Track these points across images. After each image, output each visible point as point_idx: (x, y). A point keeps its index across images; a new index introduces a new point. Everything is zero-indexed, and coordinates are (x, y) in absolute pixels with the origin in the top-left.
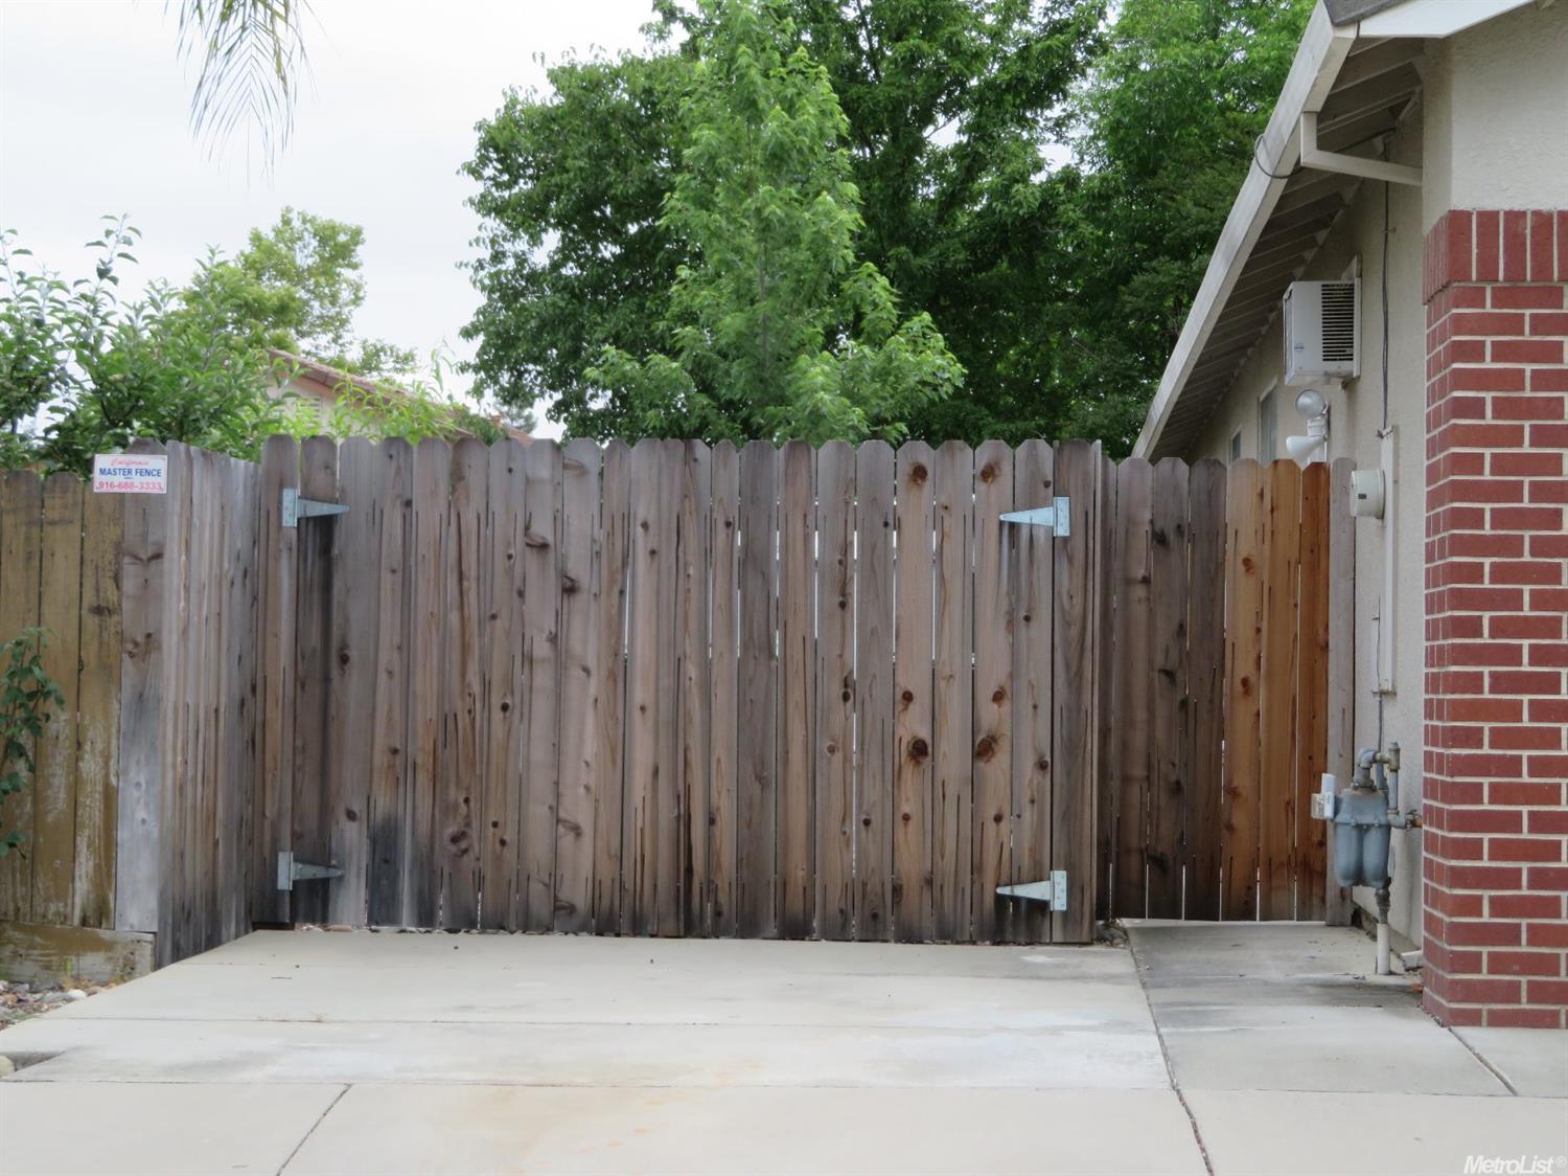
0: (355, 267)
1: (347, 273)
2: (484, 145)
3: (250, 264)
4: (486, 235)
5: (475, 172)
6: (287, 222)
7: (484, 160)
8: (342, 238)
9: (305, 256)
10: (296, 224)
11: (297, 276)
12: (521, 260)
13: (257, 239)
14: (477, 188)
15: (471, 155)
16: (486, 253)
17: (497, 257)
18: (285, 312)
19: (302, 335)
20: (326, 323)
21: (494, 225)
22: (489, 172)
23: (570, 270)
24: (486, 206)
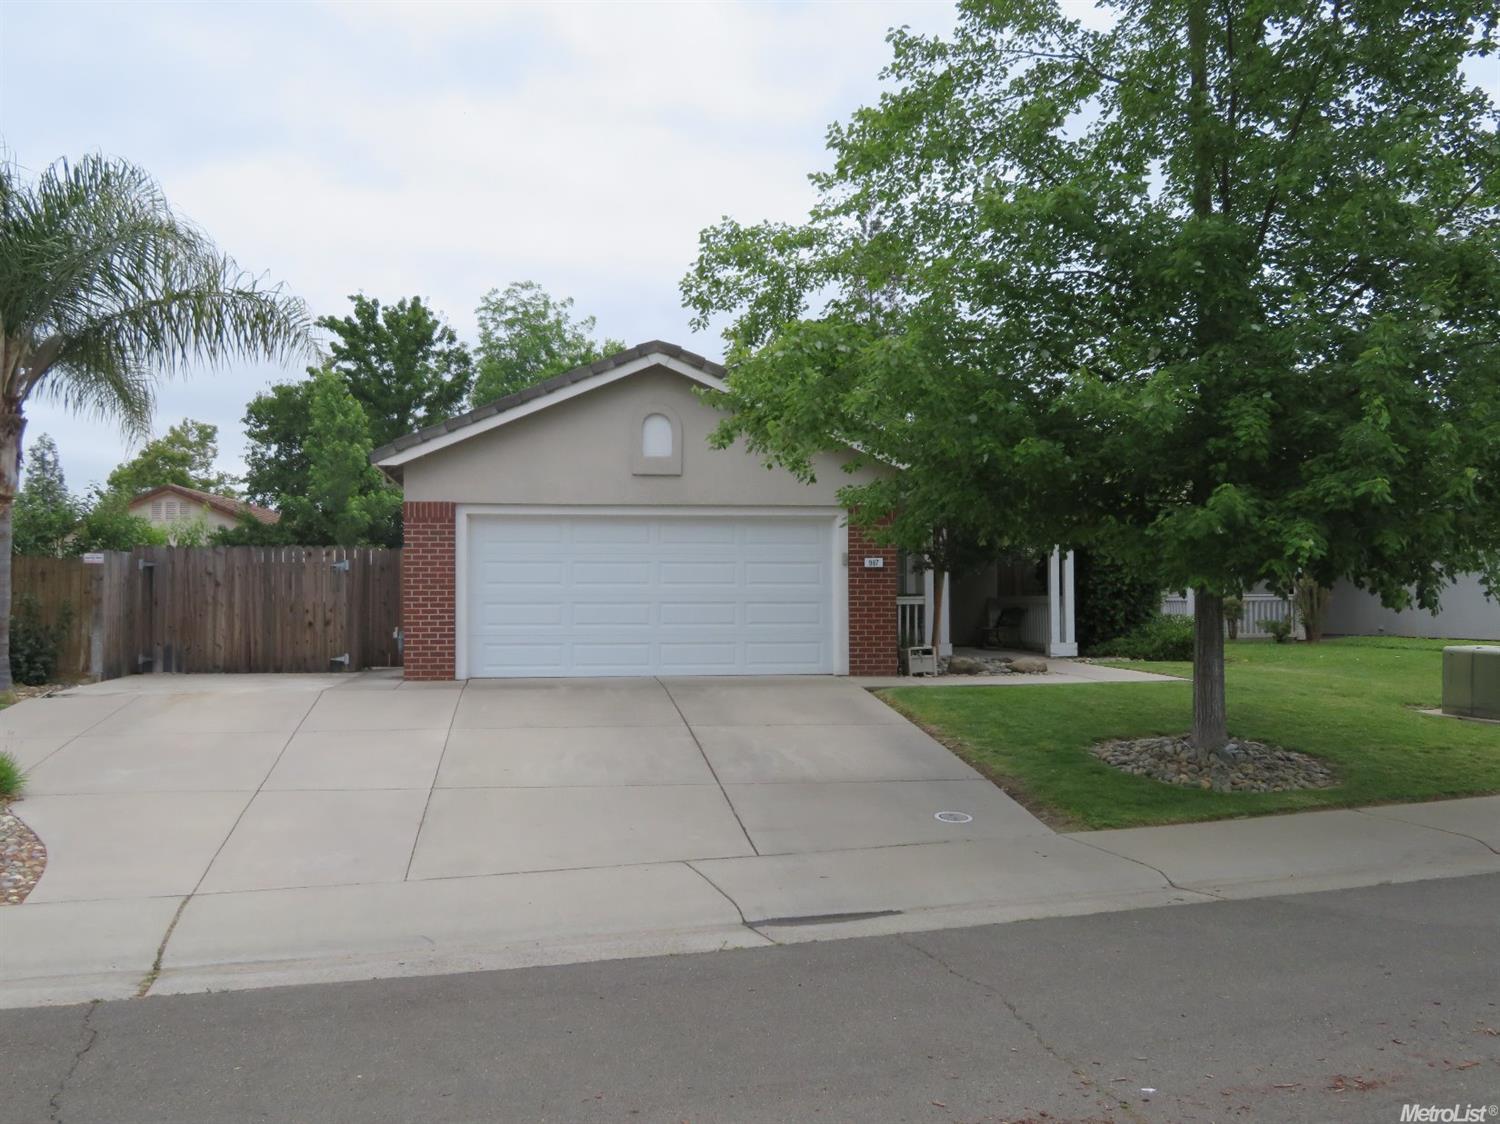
0: (214, 442)
1: (210, 444)
2: (249, 412)
3: (170, 441)
4: (250, 446)
5: (246, 421)
6: (185, 423)
7: (250, 418)
8: (209, 430)
9: (193, 438)
10: (189, 425)
11: (190, 446)
12: (263, 455)
13: (172, 430)
14: (247, 428)
15: (245, 415)
16: (250, 452)
17: (254, 454)
18: (185, 460)
19: (191, 469)
20: (202, 465)
21: (253, 442)
22: (252, 422)
23: (283, 458)
24: (250, 434)
